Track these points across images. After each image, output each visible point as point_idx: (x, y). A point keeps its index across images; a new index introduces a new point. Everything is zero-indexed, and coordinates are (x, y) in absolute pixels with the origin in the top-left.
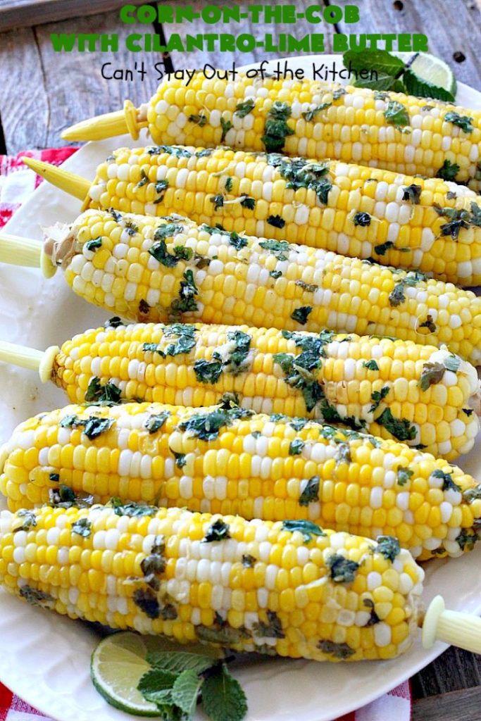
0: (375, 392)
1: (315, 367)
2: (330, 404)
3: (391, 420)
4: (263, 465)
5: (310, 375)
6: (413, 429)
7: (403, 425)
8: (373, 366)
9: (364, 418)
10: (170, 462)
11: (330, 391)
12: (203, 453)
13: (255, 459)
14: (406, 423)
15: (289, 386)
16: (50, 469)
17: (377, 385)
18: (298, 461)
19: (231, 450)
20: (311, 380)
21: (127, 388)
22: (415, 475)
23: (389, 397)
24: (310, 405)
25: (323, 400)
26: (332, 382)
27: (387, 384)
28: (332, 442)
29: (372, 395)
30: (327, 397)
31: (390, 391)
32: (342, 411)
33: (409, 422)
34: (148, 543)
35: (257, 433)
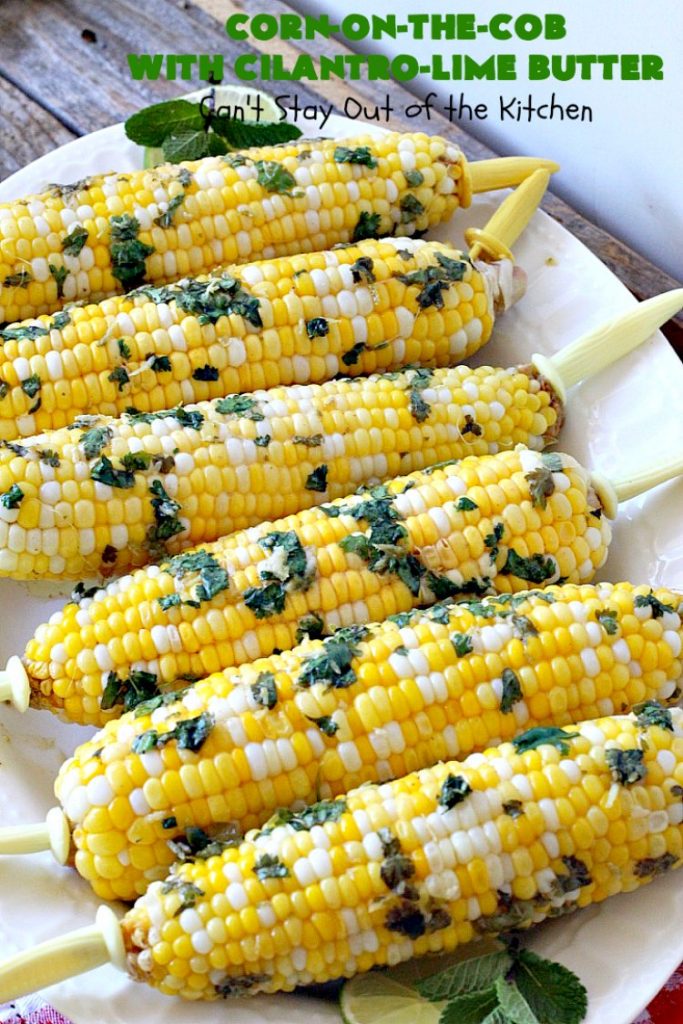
0: (488, 536)
1: (401, 536)
2: (437, 576)
3: (521, 562)
4: (435, 684)
5: (398, 549)
6: (550, 562)
7: (535, 563)
8: (467, 505)
9: (485, 575)
10: (314, 735)
11: (431, 559)
12: (350, 702)
13: (420, 681)
14: (538, 558)
15: (378, 574)
16: (159, 816)
17: (486, 527)
18: (474, 661)
19: (383, 683)
20: (403, 554)
21: (164, 668)
22: (619, 614)
23: (506, 536)
24: (414, 588)
25: (426, 574)
26: (428, 547)
27: (496, 521)
28: (498, 619)
29: (486, 542)
30: (429, 569)
31: (505, 528)
32: (456, 577)
33: (541, 556)
34: (372, 845)
35: (401, 649)
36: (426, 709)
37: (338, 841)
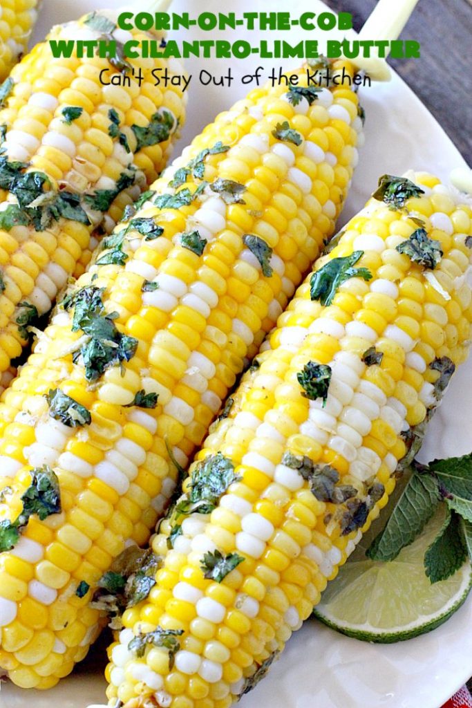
0: (109, 129)
1: (43, 181)
2: (93, 194)
3: (147, 132)
5: (50, 195)
6: (165, 113)
7: (156, 124)
8: (72, 114)
9: (127, 164)
11: (79, 185)
12: (147, 363)
13: (188, 300)
14: (156, 118)
15: (47, 229)
16: (71, 590)
17: (103, 120)
18: (215, 247)
19: (160, 325)
20: (55, 197)
22: (289, 122)
23: (121, 118)
24: (83, 219)
25: (82, 199)
26: (70, 174)
27: (105, 108)
28: (201, 197)
29: (110, 134)
30: (82, 192)
31: (117, 110)
32: (108, 184)
33: (157, 114)
34: (287, 476)
35: (148, 285)
36: (208, 321)
37: (255, 495)
